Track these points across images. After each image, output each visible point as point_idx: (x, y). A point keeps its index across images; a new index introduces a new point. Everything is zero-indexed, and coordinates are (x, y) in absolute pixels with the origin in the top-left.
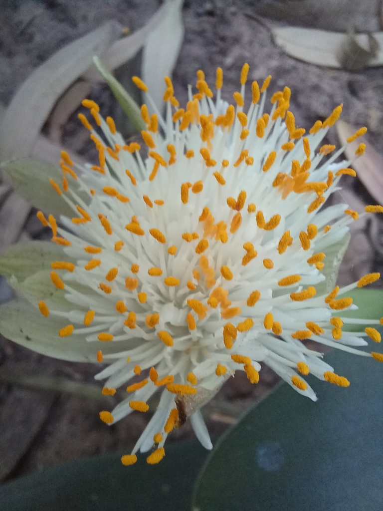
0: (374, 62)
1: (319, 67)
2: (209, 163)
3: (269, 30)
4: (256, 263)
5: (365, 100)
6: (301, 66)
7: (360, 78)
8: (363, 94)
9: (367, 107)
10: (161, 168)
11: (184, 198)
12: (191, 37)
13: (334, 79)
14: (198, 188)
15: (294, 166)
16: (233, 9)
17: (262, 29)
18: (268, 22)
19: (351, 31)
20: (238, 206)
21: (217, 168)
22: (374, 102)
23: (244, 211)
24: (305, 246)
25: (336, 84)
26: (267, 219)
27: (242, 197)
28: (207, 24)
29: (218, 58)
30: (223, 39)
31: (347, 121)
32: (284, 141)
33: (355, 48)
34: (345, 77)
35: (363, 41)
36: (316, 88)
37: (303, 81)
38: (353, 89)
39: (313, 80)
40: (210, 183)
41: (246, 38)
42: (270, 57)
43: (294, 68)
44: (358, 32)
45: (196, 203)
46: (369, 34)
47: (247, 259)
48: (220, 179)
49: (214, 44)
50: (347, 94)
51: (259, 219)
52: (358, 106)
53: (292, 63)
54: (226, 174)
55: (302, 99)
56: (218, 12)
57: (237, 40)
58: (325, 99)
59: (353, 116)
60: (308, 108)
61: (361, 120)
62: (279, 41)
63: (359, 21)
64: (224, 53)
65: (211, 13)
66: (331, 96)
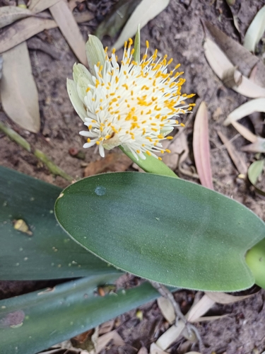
0: (235, 88)
1: (213, 72)
2: (154, 84)
3: (205, 37)
4: (149, 115)
5: (220, 101)
6: (206, 65)
7: (225, 90)
8: (221, 99)
9: (219, 106)
10: (141, 77)
11: (142, 89)
12: (169, 9)
13: (216, 82)
14: (147, 89)
15: (172, 101)
16: (197, 12)
17: (203, 33)
18: (207, 33)
19: (236, 67)
20: (153, 100)
21: (155, 87)
22: (222, 106)
23: (154, 102)
24: (162, 120)
25: (214, 85)
26: (158, 108)
27: (156, 99)
28: (181, 9)
29: (174, 31)
30: (183, 23)
31: (207, 105)
32: (174, 93)
33: (232, 76)
34: (220, 85)
35: (237, 75)
36: (205, 80)
37: (202, 73)
38: (219, 93)
39: (207, 76)
40: (151, 89)
41: (193, 32)
42: (197, 50)
43: (203, 64)
44: (239, 69)
45: (144, 92)
46: (242, 74)
47: (148, 113)
48: (154, 91)
49: (177, 23)
50: (215, 93)
51: (156, 107)
52: (216, 102)
53: (204, 60)
54: (156, 90)
55: (195, 81)
56: (189, 8)
57: (188, 29)
58: (205, 88)
59: (210, 105)
60: (195, 87)
61: (212, 109)
62: (206, 45)
63: (242, 65)
64: (179, 30)
65: (186, 6)
66: (208, 89)
